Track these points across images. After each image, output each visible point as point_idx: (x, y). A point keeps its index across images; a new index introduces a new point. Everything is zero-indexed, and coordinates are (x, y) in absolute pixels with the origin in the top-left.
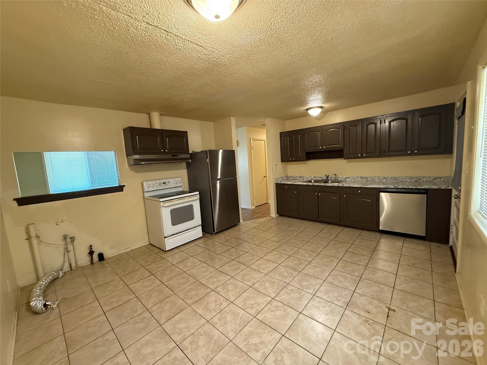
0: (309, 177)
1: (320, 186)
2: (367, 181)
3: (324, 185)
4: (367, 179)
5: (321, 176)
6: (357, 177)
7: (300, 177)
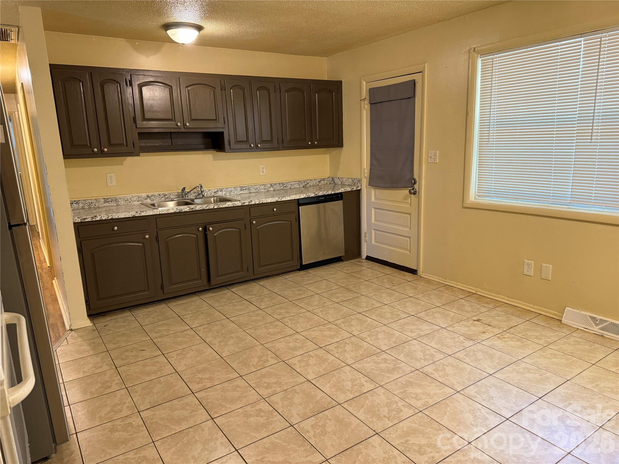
0: (135, 198)
1: (209, 209)
2: (250, 193)
3: (216, 207)
4: (249, 189)
5: (166, 193)
6: (234, 188)
7: (106, 201)
